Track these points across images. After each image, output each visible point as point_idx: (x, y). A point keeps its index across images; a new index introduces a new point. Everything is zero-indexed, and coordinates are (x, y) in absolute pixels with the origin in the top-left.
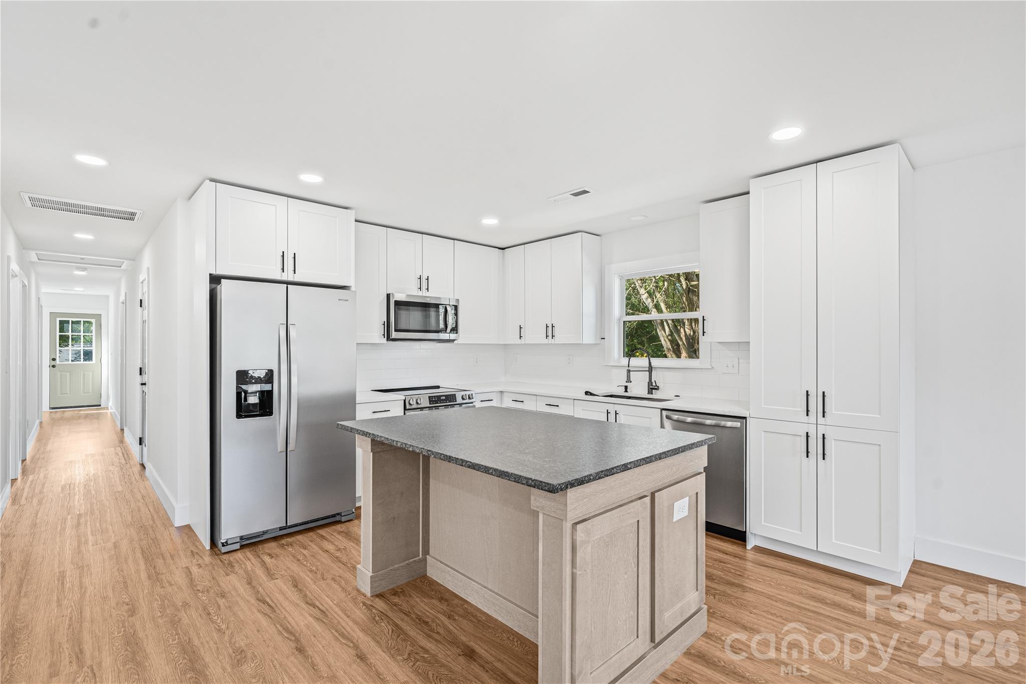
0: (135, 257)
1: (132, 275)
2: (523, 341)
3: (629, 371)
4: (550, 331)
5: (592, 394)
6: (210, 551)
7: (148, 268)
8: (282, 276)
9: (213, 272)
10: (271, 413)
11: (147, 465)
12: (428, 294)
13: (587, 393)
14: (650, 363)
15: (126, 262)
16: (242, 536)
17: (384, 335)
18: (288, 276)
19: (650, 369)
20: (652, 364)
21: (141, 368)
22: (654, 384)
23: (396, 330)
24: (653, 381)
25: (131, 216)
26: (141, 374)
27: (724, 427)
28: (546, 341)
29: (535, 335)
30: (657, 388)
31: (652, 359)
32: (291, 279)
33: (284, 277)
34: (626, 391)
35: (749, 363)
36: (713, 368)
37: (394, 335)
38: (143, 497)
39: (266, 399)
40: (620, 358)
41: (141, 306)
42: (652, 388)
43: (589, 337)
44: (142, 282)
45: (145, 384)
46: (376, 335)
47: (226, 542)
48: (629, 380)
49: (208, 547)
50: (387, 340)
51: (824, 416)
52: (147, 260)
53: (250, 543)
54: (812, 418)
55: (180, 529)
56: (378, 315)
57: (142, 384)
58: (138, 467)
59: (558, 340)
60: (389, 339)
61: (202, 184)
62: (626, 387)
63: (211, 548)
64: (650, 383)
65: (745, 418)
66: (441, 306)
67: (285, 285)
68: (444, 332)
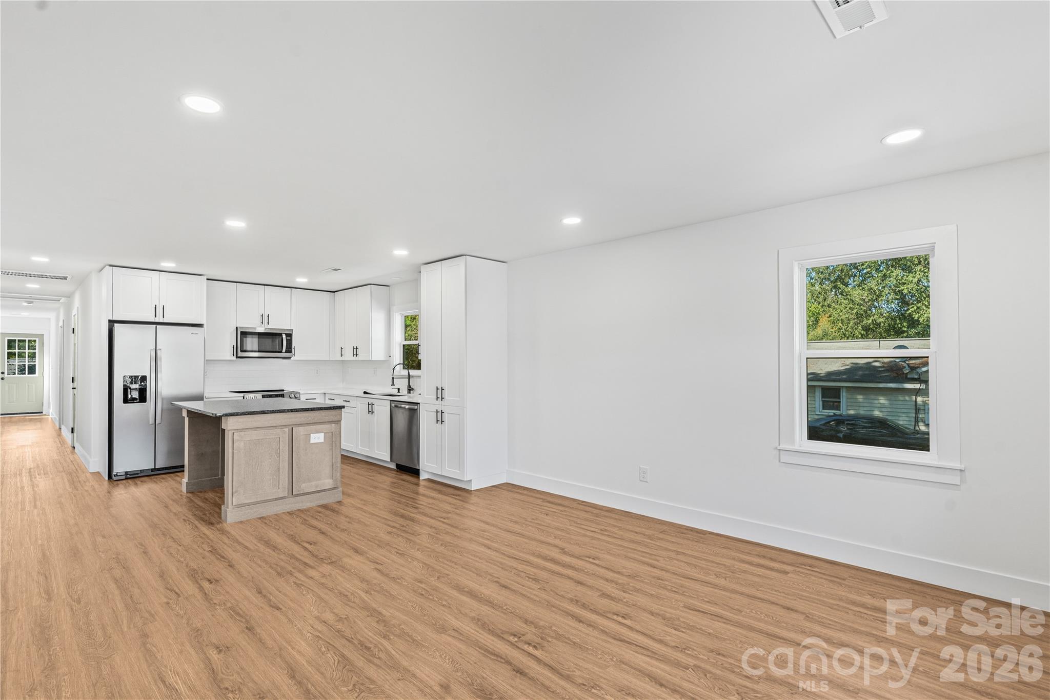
0: (69, 296)
1: (68, 308)
3: (393, 378)
4: (355, 351)
6: (108, 481)
7: (78, 308)
8: (155, 320)
9: (111, 319)
10: (146, 402)
11: (76, 445)
12: (269, 326)
13: (365, 393)
14: (409, 373)
15: (63, 298)
16: (127, 472)
17: (233, 354)
18: (159, 319)
19: (409, 377)
21: (73, 378)
22: (411, 387)
23: (241, 351)
24: (411, 385)
25: (65, 278)
26: (73, 382)
28: (353, 358)
30: (412, 390)
31: (409, 370)
32: (161, 321)
33: (157, 320)
34: (399, 392)
37: (240, 354)
38: (72, 461)
39: (143, 392)
40: (400, 369)
41: (73, 333)
42: (409, 389)
43: (378, 356)
44: (74, 316)
45: (75, 388)
46: (228, 355)
47: (117, 475)
48: (393, 384)
49: (107, 478)
50: (236, 358)
51: (442, 400)
52: (77, 302)
53: (132, 477)
54: (439, 402)
55: (93, 473)
56: (230, 341)
57: (73, 388)
58: (71, 448)
59: (359, 358)
60: (237, 357)
61: (104, 268)
62: (399, 390)
63: (109, 479)
64: (409, 386)
65: (419, 403)
66: (280, 335)
67: (155, 326)
68: (281, 352)
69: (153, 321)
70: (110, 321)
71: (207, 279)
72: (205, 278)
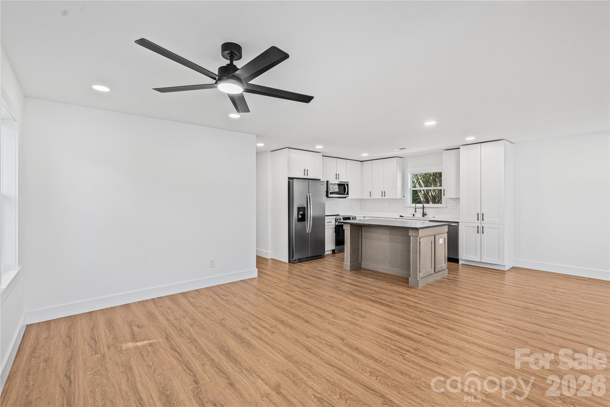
2: (371, 198)
3: (416, 208)
4: (383, 194)
5: (402, 217)
10: (305, 221)
13: (400, 216)
14: (423, 206)
17: (326, 196)
18: (306, 177)
19: (423, 208)
20: (424, 206)
22: (425, 213)
23: (330, 194)
24: (424, 212)
27: (451, 225)
28: (381, 198)
29: (377, 195)
30: (426, 215)
31: (424, 204)
35: (460, 205)
36: (447, 207)
37: (329, 196)
40: (412, 204)
42: (424, 215)
43: (399, 196)
48: (416, 212)
51: (483, 221)
54: (479, 221)
59: (387, 197)
62: (414, 215)
64: (423, 213)
65: (458, 222)
66: (344, 185)
67: (308, 180)
68: (344, 194)
69: (303, 177)
70: (289, 178)
71: (323, 156)
72: (321, 154)
